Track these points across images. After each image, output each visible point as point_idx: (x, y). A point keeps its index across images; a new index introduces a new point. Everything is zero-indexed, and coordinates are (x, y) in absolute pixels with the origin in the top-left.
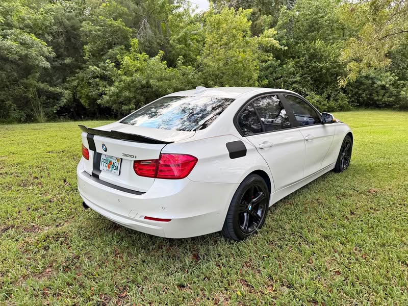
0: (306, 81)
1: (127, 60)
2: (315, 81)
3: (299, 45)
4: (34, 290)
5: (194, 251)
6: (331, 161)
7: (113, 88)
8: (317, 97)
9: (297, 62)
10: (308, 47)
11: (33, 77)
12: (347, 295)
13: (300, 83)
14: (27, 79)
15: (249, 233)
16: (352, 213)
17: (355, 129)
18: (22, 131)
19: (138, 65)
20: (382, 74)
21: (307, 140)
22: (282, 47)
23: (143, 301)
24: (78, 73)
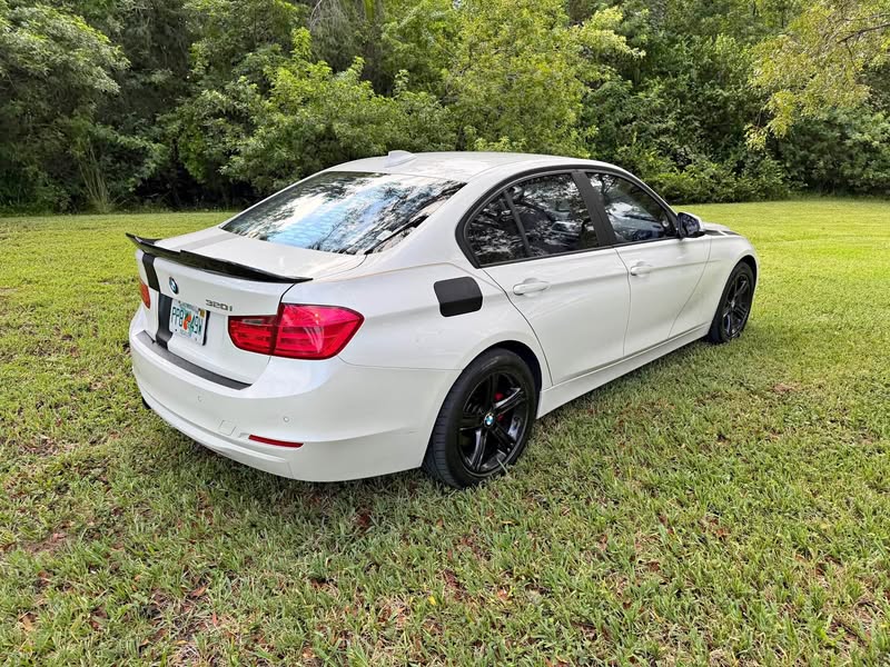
0: (690, 130)
1: (283, 77)
2: (711, 129)
3: (677, 46)
4: (20, 573)
5: (364, 507)
6: (700, 319)
7: (252, 141)
8: (713, 168)
9: (672, 86)
10: (698, 51)
11: (84, 113)
12: (661, 615)
13: (675, 133)
14: (71, 117)
15: (485, 472)
16: (721, 437)
17: (787, 243)
18: (57, 232)
19: (309, 88)
20: (864, 117)
21: (634, 275)
22: (634, 52)
23: (235, 607)
24: (179, 105)
